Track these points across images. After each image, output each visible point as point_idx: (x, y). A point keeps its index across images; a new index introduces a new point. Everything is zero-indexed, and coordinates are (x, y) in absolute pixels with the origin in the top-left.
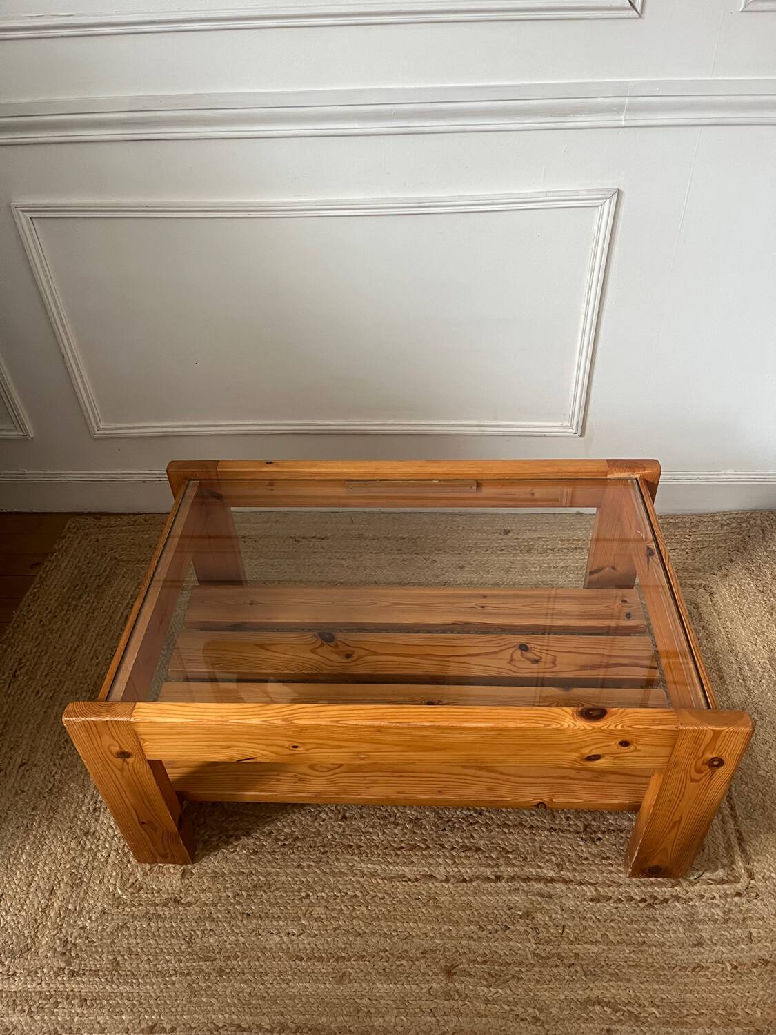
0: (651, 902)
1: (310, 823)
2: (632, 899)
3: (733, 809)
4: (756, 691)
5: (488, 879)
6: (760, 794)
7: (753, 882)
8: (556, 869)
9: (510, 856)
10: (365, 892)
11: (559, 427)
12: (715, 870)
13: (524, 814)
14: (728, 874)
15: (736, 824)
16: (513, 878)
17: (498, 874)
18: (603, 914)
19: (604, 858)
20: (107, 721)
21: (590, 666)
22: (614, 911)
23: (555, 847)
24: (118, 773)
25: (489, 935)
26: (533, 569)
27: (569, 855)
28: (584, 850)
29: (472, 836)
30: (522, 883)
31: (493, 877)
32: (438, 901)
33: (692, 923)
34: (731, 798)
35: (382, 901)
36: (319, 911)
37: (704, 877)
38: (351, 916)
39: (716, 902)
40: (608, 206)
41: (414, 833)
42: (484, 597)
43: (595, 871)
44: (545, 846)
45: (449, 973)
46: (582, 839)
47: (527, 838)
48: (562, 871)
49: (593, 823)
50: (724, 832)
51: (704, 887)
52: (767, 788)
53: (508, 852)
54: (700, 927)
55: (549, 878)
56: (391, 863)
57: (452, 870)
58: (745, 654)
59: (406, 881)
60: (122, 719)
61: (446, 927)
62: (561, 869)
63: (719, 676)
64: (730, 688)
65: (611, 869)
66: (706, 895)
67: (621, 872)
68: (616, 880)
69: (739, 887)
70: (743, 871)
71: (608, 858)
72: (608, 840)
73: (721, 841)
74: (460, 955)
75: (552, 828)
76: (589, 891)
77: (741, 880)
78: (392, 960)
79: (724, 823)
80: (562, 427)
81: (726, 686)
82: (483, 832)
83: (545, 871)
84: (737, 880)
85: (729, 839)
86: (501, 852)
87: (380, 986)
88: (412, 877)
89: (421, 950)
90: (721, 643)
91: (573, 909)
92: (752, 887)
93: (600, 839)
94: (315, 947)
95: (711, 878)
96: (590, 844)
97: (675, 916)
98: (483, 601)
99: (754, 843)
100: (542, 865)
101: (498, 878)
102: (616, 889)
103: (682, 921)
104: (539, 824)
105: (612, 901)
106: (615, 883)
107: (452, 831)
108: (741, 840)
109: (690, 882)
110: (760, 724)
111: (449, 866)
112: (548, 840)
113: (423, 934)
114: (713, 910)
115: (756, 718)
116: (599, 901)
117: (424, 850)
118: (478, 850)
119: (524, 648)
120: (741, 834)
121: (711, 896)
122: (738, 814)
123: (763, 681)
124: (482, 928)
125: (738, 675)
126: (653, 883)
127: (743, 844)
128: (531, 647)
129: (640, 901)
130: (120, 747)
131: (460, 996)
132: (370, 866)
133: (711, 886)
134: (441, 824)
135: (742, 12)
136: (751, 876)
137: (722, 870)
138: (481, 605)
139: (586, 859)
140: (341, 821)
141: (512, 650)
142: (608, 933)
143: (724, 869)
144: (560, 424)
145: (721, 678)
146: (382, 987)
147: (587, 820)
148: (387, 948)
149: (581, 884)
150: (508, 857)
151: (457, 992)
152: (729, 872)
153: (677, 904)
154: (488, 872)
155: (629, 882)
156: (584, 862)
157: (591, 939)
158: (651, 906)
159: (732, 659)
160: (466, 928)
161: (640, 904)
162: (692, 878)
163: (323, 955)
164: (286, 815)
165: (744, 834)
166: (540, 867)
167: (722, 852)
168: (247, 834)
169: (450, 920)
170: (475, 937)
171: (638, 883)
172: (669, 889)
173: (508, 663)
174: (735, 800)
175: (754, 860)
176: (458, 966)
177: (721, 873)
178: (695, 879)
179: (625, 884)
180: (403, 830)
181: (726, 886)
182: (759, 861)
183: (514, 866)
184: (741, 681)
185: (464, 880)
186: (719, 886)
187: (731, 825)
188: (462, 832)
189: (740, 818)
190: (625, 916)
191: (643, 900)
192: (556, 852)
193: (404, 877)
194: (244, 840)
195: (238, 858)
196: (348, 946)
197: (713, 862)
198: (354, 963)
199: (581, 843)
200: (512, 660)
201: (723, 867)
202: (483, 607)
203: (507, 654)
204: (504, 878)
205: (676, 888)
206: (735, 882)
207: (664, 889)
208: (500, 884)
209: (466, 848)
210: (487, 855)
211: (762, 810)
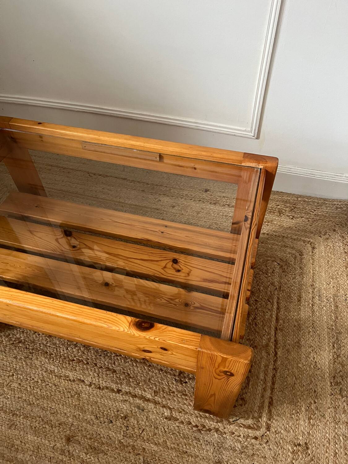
0: (200, 429)
2: (190, 423)
3: (273, 383)
4: (317, 313)
5: (113, 390)
6: (294, 378)
7: (268, 432)
8: (153, 394)
9: (131, 380)
10: (43, 381)
11: (243, 131)
12: (247, 419)
14: (254, 423)
15: (272, 393)
16: (127, 393)
17: (120, 389)
18: (170, 428)
19: (184, 395)
21: (209, 280)
22: (177, 428)
23: (158, 381)
25: (99, 424)
26: (213, 215)
27: (164, 388)
28: (173, 388)
29: (114, 363)
30: (130, 398)
31: (116, 390)
32: (80, 396)
33: (220, 448)
34: (275, 376)
35: (50, 388)
36: (15, 385)
37: (238, 422)
38: (30, 392)
39: (240, 439)
41: (84, 353)
42: (166, 227)
43: (175, 401)
44: (153, 379)
45: (69, 440)
46: (176, 379)
47: (145, 371)
48: (156, 396)
50: (263, 396)
51: (237, 428)
52: (300, 376)
53: (131, 377)
54: (224, 452)
55: (147, 399)
56: (64, 368)
57: (95, 381)
58: (319, 290)
59: (68, 380)
61: (78, 412)
62: (156, 394)
63: (298, 299)
64: (302, 308)
65: (185, 402)
66: (235, 433)
67: (190, 405)
68: (185, 410)
69: (258, 433)
70: (264, 424)
71: (186, 395)
72: (190, 384)
73: (258, 403)
74: (79, 431)
75: (161, 369)
76: (167, 413)
77: (261, 430)
78: (41, 423)
79: (264, 391)
80: (245, 131)
81: (300, 306)
82: (121, 362)
83: (146, 394)
84: (258, 428)
85: (264, 401)
86: (126, 376)
87: (29, 436)
88: (72, 379)
89: (59, 422)
90: (307, 279)
91: (153, 420)
92: (266, 436)
93: (186, 382)
94: (5, 404)
95: (243, 423)
96: (179, 384)
97: (211, 441)
98: (163, 229)
99: (278, 408)
100: (146, 389)
101: (119, 391)
102: (183, 415)
103: (214, 445)
105: (178, 421)
106: (184, 411)
107: (104, 357)
108: (271, 404)
109: (229, 422)
110: (311, 334)
111: (94, 377)
112: (156, 375)
113: (64, 413)
114: (236, 444)
115: (311, 330)
116: (170, 420)
117: (85, 364)
118: (115, 371)
119: (175, 261)
120: (272, 401)
121: (239, 435)
122: (275, 387)
123: (324, 308)
124: (98, 418)
125: (310, 301)
126: (206, 417)
127: (271, 407)
128: (179, 262)
129: (194, 427)
131: (69, 454)
132: (52, 367)
133: (241, 429)
134: (100, 352)
136: (268, 428)
137: (251, 420)
138: (162, 231)
139: (173, 392)
141: (168, 261)
142: (167, 441)
143: (253, 420)
144: (244, 129)
145: (299, 301)
146: (30, 437)
148: (42, 416)
149: (164, 406)
150: (129, 380)
151: (69, 451)
152: (255, 423)
153: (215, 434)
154: (114, 386)
155: (192, 413)
156: (172, 394)
157: (156, 442)
158: (199, 431)
159: (311, 291)
160: (89, 416)
161: (194, 428)
162: (231, 420)
163: (7, 410)
165: (274, 401)
166: (145, 391)
167: (256, 408)
169: (82, 409)
170: (92, 423)
171: (198, 415)
172: (214, 423)
173: (162, 269)
174: (277, 378)
175: (274, 419)
176: (75, 437)
177: (250, 422)
178: (233, 421)
179: (190, 413)
180: (78, 350)
181: (250, 431)
182: (277, 420)
183: (130, 386)
184: (311, 305)
185: (99, 388)
186: (245, 430)
187: (268, 393)
188: (110, 359)
189: (276, 390)
190: (181, 432)
191: (197, 426)
192: (157, 384)
193: (67, 378)
196: (22, 409)
197: (247, 414)
198: (21, 419)
199: (174, 382)
200: (165, 267)
201: (253, 418)
202: (162, 232)
203: (163, 264)
204: (122, 392)
205: (219, 424)
206: (256, 430)
207: (211, 423)
208: (118, 395)
209: (108, 369)
210: (118, 376)
211: (291, 388)
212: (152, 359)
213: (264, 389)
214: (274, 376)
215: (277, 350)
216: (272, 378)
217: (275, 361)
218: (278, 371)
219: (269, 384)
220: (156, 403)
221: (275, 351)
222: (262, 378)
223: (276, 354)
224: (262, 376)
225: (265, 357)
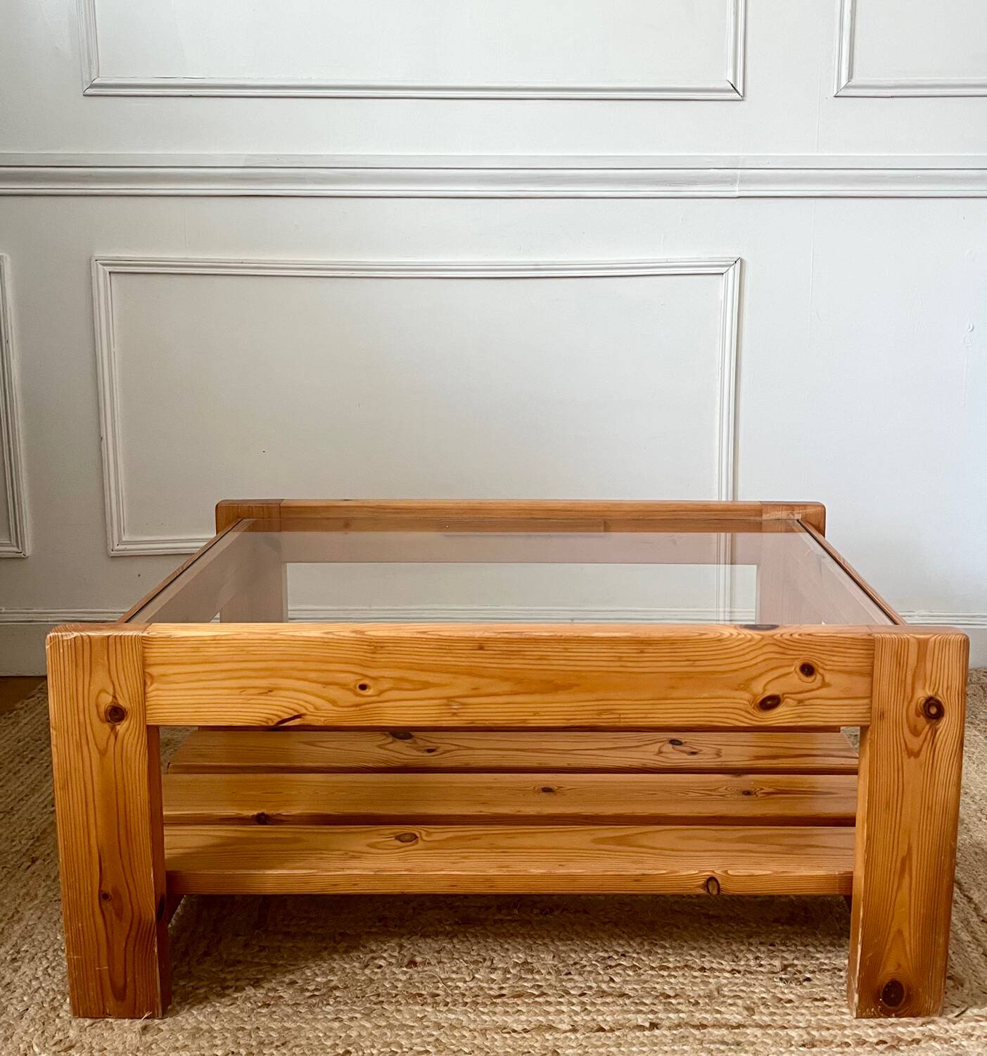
0: (893, 1044)
1: (358, 971)
2: (865, 1042)
5: (639, 1027)
8: (745, 1014)
9: (673, 1001)
13: (691, 955)
16: (679, 1025)
17: (655, 1021)
19: (816, 1000)
20: (108, 637)
23: (742, 990)
24: (95, 755)
27: (764, 998)
28: (786, 992)
29: (612, 980)
30: (692, 1031)
31: (647, 1025)
37: (968, 1014)
40: (733, 274)
41: (523, 978)
43: (804, 1014)
44: (726, 989)
46: (781, 979)
47: (698, 980)
48: (753, 1014)
49: (796, 962)
51: (971, 1024)
53: (669, 997)
56: (484, 1013)
57: (582, 1019)
59: (508, 1033)
60: (130, 633)
62: (752, 1012)
64: (971, 827)
65: (829, 1010)
66: (974, 1033)
67: (843, 1013)
68: (838, 1023)
71: (824, 999)
72: (820, 980)
75: (733, 970)
76: (798, 1036)
81: (965, 825)
83: (727, 1016)
86: (658, 997)
88: (519, 1028)
93: (808, 979)
95: (980, 1014)
96: (793, 985)
100: (723, 1009)
102: (839, 1032)
104: (715, 966)
105: (834, 1045)
106: (836, 1025)
107: (580, 975)
109: (950, 1019)
111: (577, 1013)
112: (730, 982)
116: (814, 1046)
117: (538, 997)
118: (623, 995)
119: (676, 742)
128: (686, 742)
129: (877, 1044)
130: (114, 697)
133: (982, 1024)
134: (563, 967)
135: (835, 97)
139: (790, 1001)
140: (406, 966)
141: (660, 744)
147: (787, 959)
149: (783, 1028)
150: (670, 1002)
153: (933, 1044)
155: (857, 1024)
156: (788, 1005)
158: (894, 1048)
161: (878, 1047)
162: (951, 1016)
164: (319, 963)
166: (719, 1012)
168: (256, 984)
171: (872, 1024)
172: (919, 1028)
173: (655, 755)
178: (956, 1016)
179: (852, 1026)
183: (679, 1011)
185: (602, 1030)
188: (596, 976)
191: (882, 1042)
192: (743, 995)
193: (505, 1028)
194: (250, 991)
195: (238, 1012)
199: (781, 984)
200: (660, 754)
203: (653, 748)
204: (664, 1025)
205: (930, 1027)
207: (911, 1029)
209: (603, 994)
215: (967, 893)
217: (977, 909)
220: (761, 1026)
221: (965, 896)
223: (970, 900)
224: (965, 936)
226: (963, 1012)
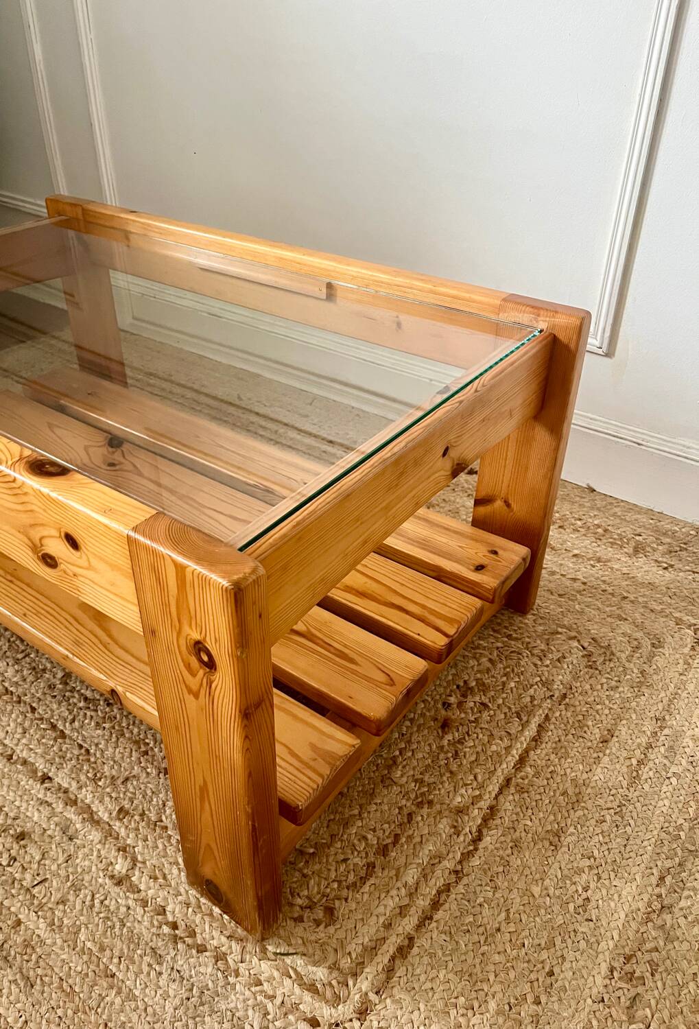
0: (181, 935)
2: (162, 911)
3: (436, 905)
4: (646, 787)
5: (33, 772)
6: (503, 915)
8: (114, 814)
9: (86, 766)
12: (315, 964)
14: (330, 984)
15: (418, 928)
16: (59, 789)
17: (50, 775)
18: (106, 902)
21: (358, 592)
22: (123, 909)
23: (145, 791)
27: (149, 810)
29: (73, 721)
30: (61, 801)
31: (40, 774)
33: (202, 1004)
34: (449, 890)
37: (289, 960)
39: (270, 1007)
41: (24, 680)
43: (157, 847)
44: (135, 783)
47: (127, 760)
48: (121, 820)
50: (388, 926)
51: (276, 974)
52: (524, 916)
53: (88, 761)
54: (207, 1019)
55: (96, 817)
57: (11, 740)
58: (678, 736)
62: (121, 817)
63: (603, 736)
66: (265, 984)
68: (169, 877)
69: (326, 1013)
70: (357, 996)
73: (366, 935)
76: (120, 867)
77: (340, 1007)
79: (400, 913)
81: (601, 755)
83: (101, 807)
84: (335, 1000)
85: (384, 939)
86: (82, 755)
90: (652, 702)
91: (79, 870)
95: (299, 969)
97: (191, 977)
99: (418, 971)
100: (107, 799)
101: (46, 778)
102: (157, 886)
103: (191, 990)
105: (136, 896)
106: (165, 878)
107: (60, 703)
108: (403, 952)
109: (264, 950)
110: (605, 829)
111: (13, 734)
112: (147, 777)
114: (250, 1012)
115: (608, 818)
116: (119, 884)
117: (12, 702)
118: (62, 737)
120: (411, 946)
121: (271, 993)
122: (436, 917)
123: (674, 780)
125: (638, 752)
126: (211, 915)
127: (398, 962)
129: (167, 923)
133: (287, 982)
136: (363, 1013)
137: (326, 971)
139: (165, 828)
142: (83, 929)
143: (331, 973)
149: (123, 849)
150: (83, 765)
152: (334, 982)
153: (211, 964)
154: (41, 765)
155: (182, 890)
156: (158, 830)
157: (56, 920)
158: (175, 939)
159: (648, 727)
161: (164, 927)
162: (271, 948)
165: (415, 949)
166: (102, 800)
167: (354, 948)
171: (193, 900)
172: (223, 938)
174: (453, 896)
175: (393, 996)
177: (320, 973)
178: (275, 953)
179: (176, 889)
180: (17, 671)
181: (307, 997)
182: (398, 1002)
183: (77, 778)
184: (634, 762)
185: (10, 757)
186: (297, 990)
187: (408, 924)
189: (434, 925)
190: (128, 924)
191: (174, 926)
192: (139, 796)
197: (324, 951)
201: (334, 967)
204: (51, 782)
205: (233, 944)
206: (328, 1002)
207: (216, 934)
208: (38, 785)
209: (54, 727)
210: (64, 749)
211: (482, 939)
212: (127, 693)
213: (402, 911)
214: (447, 888)
215: (485, 831)
216: (439, 893)
217: (467, 856)
218: (465, 880)
219: (423, 903)
220: (109, 834)
221: (480, 831)
222: (411, 881)
223: (479, 838)
224: (411, 876)
225: (444, 836)
226: (288, 954)
